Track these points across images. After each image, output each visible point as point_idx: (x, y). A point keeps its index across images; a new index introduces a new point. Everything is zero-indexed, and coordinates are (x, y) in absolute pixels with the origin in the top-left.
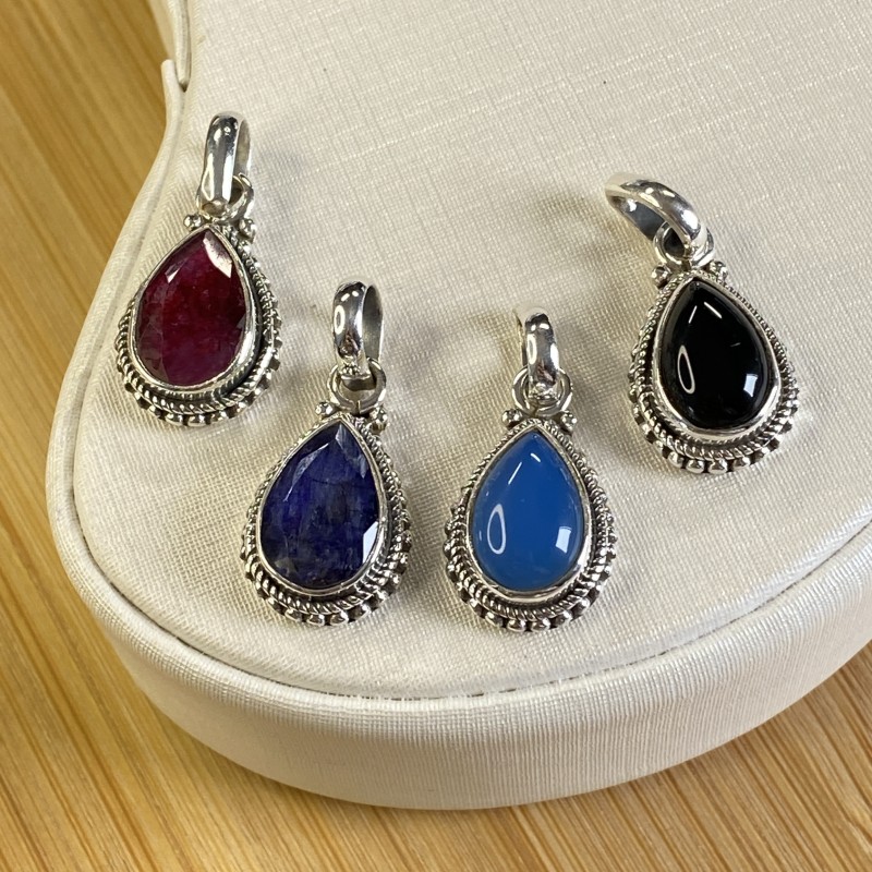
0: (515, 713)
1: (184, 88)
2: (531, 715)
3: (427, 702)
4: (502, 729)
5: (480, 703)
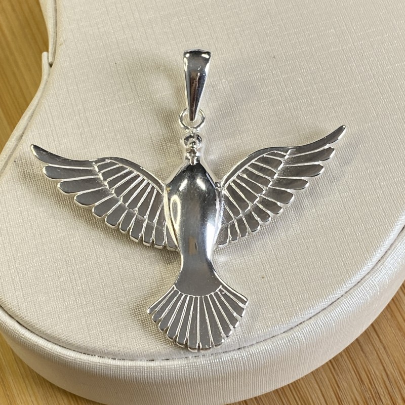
0: (168, 370)
1: (51, 65)
2: (175, 372)
3: (128, 362)
4: (161, 377)
5: (152, 364)
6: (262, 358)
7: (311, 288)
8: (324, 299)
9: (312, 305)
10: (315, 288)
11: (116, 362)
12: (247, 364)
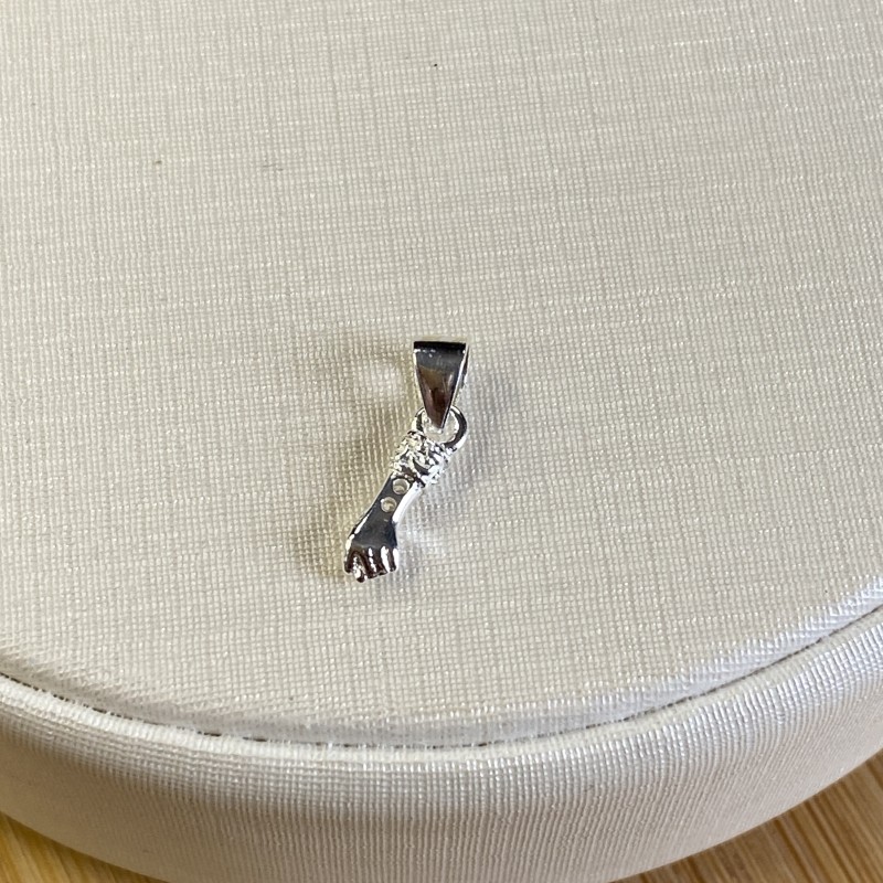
6: (547, 785)
7: (731, 600)
8: (765, 641)
9: (726, 652)
10: (743, 601)
11: (106, 721)
12: (498, 796)
